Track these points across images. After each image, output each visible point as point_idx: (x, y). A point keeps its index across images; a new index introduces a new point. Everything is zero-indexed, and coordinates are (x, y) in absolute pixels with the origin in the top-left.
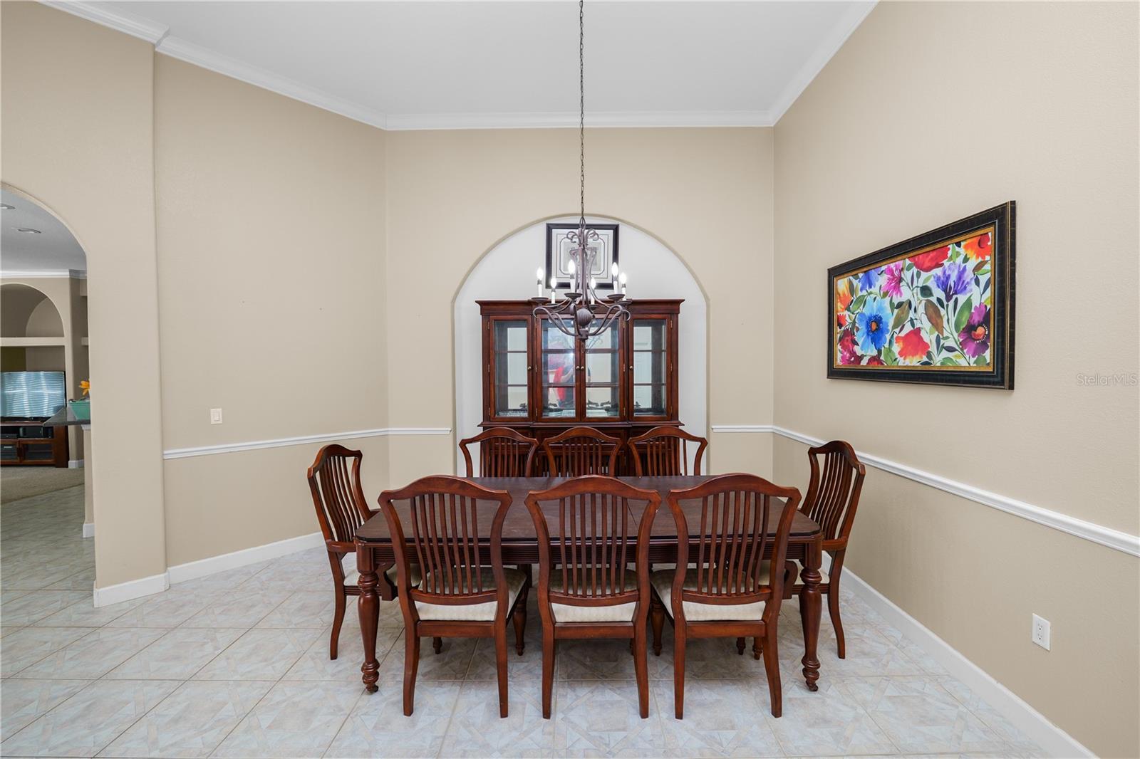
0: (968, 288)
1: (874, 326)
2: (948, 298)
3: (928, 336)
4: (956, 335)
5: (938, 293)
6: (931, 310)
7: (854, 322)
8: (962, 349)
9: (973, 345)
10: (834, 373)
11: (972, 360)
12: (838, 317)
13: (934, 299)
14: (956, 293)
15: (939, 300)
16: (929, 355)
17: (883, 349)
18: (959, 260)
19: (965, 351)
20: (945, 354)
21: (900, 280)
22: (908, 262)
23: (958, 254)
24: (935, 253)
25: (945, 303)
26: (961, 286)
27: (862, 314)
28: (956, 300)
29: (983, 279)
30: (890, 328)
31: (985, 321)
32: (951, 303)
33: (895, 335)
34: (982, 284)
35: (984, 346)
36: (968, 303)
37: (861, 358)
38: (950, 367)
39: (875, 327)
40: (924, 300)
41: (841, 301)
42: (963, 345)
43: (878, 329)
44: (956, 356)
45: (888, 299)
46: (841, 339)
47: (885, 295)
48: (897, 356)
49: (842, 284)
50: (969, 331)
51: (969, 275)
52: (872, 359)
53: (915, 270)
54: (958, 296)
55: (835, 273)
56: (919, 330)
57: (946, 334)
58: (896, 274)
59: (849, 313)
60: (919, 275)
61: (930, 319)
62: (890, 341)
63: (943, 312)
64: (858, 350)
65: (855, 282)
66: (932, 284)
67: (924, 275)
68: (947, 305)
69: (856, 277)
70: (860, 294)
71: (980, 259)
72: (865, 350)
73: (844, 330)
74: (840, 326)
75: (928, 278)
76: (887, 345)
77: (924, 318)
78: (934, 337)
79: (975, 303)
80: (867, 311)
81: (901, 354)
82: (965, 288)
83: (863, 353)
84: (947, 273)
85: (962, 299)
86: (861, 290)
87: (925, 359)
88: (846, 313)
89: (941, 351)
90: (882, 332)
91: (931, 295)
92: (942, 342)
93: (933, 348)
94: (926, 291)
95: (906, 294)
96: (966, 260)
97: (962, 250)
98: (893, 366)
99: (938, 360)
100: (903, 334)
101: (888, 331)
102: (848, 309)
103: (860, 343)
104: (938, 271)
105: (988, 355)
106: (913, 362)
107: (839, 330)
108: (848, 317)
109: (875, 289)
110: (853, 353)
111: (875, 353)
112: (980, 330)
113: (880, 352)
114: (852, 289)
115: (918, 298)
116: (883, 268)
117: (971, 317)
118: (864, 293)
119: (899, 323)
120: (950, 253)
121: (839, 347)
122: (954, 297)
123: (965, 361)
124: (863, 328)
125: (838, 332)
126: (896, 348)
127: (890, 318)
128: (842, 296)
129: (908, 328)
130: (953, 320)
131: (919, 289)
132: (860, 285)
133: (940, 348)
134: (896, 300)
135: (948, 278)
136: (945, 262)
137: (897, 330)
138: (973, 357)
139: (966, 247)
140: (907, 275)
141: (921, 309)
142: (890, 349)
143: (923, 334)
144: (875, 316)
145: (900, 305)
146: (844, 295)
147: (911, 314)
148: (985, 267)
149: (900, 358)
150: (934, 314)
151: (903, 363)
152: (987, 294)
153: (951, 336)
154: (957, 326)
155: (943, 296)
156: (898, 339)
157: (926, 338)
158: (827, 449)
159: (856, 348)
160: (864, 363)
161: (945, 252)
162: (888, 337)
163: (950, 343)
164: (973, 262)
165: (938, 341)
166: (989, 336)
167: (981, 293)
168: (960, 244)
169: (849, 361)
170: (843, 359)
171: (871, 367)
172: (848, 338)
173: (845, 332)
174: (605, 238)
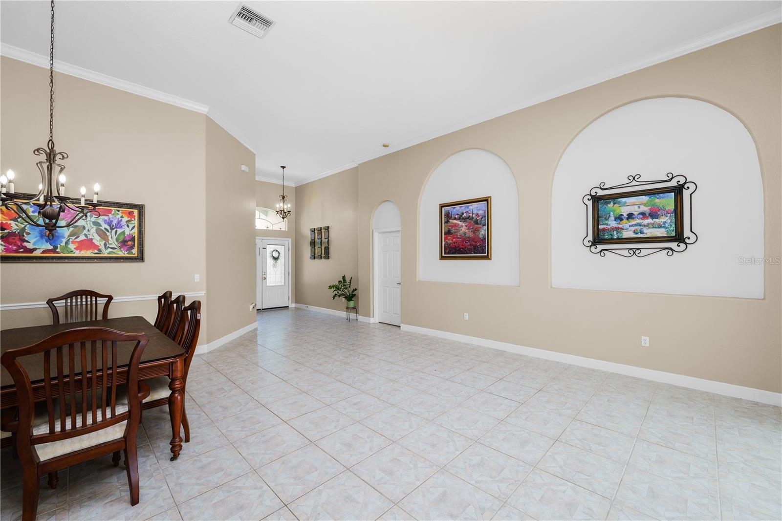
0: (123, 227)
2: (112, 229)
3: (97, 240)
4: (117, 244)
5: (104, 226)
6: (100, 232)
7: (23, 229)
8: (120, 249)
9: (126, 248)
11: (126, 253)
13: (102, 228)
14: (116, 228)
15: (105, 228)
16: (99, 250)
17: (59, 246)
18: (119, 216)
19: (122, 249)
20: (110, 250)
23: (118, 214)
24: (103, 210)
25: (110, 231)
26: (119, 225)
27: (34, 226)
28: (116, 231)
29: (131, 226)
30: (66, 236)
31: (132, 239)
32: (114, 231)
33: (71, 240)
34: (131, 228)
35: (132, 247)
36: (123, 233)
37: (34, 250)
38: (113, 255)
40: (95, 228)
41: (3, 214)
42: (120, 247)
44: (117, 251)
46: (3, 237)
48: (73, 249)
50: (123, 242)
51: (124, 223)
52: (47, 251)
54: (118, 229)
56: (92, 239)
57: (110, 242)
59: (17, 223)
60: (91, 216)
61: (99, 236)
62: (67, 243)
63: (108, 234)
64: (29, 246)
65: (25, 206)
66: (100, 222)
68: (111, 232)
69: (28, 204)
70: (31, 214)
71: (129, 219)
72: (37, 245)
73: (8, 232)
74: (3, 229)
75: (99, 219)
76: (63, 244)
77: (96, 235)
78: (102, 243)
79: (127, 233)
81: (76, 249)
82: (122, 227)
83: (36, 247)
84: (111, 219)
85: (120, 231)
86: (33, 212)
87: (96, 251)
88: (12, 222)
89: (107, 249)
90: (58, 238)
91: (101, 226)
92: (108, 245)
93: (102, 247)
94: (96, 224)
95: (80, 222)
96: (122, 217)
97: (120, 213)
98: (69, 255)
99: (105, 253)
100: (78, 240)
101: (64, 237)
102: (15, 220)
103: (32, 241)
104: (106, 218)
105: (135, 251)
106: (87, 253)
108: (14, 225)
110: (22, 247)
111: (51, 247)
112: (129, 243)
113: (55, 248)
115: (91, 226)
117: (125, 237)
118: (37, 214)
119: (74, 235)
120: (113, 213)
122: (115, 229)
123: (121, 253)
124: (34, 233)
126: (72, 247)
127: (65, 232)
128: (5, 211)
129: (82, 238)
130: (115, 238)
131: (91, 222)
132: (31, 209)
133: (106, 247)
135: (112, 221)
136: (110, 215)
137: (73, 238)
138: (126, 251)
139: (122, 213)
141: (93, 230)
142: (66, 247)
143: (94, 241)
145: (75, 226)
146: (9, 211)
147: (85, 232)
148: (132, 222)
149: (75, 251)
150: (103, 234)
151: (77, 254)
152: (133, 231)
153: (113, 242)
154: (117, 240)
155: (108, 228)
156: (73, 242)
157: (97, 243)
158: (65, 297)
159: (25, 244)
160: (37, 253)
161: (110, 211)
162: (64, 240)
163: (114, 246)
164: (126, 219)
165: (105, 245)
166: (134, 245)
167: (130, 230)
168: (118, 211)
169: (15, 252)
170: (7, 250)
171: (46, 255)
172: (15, 238)
173: (12, 234)
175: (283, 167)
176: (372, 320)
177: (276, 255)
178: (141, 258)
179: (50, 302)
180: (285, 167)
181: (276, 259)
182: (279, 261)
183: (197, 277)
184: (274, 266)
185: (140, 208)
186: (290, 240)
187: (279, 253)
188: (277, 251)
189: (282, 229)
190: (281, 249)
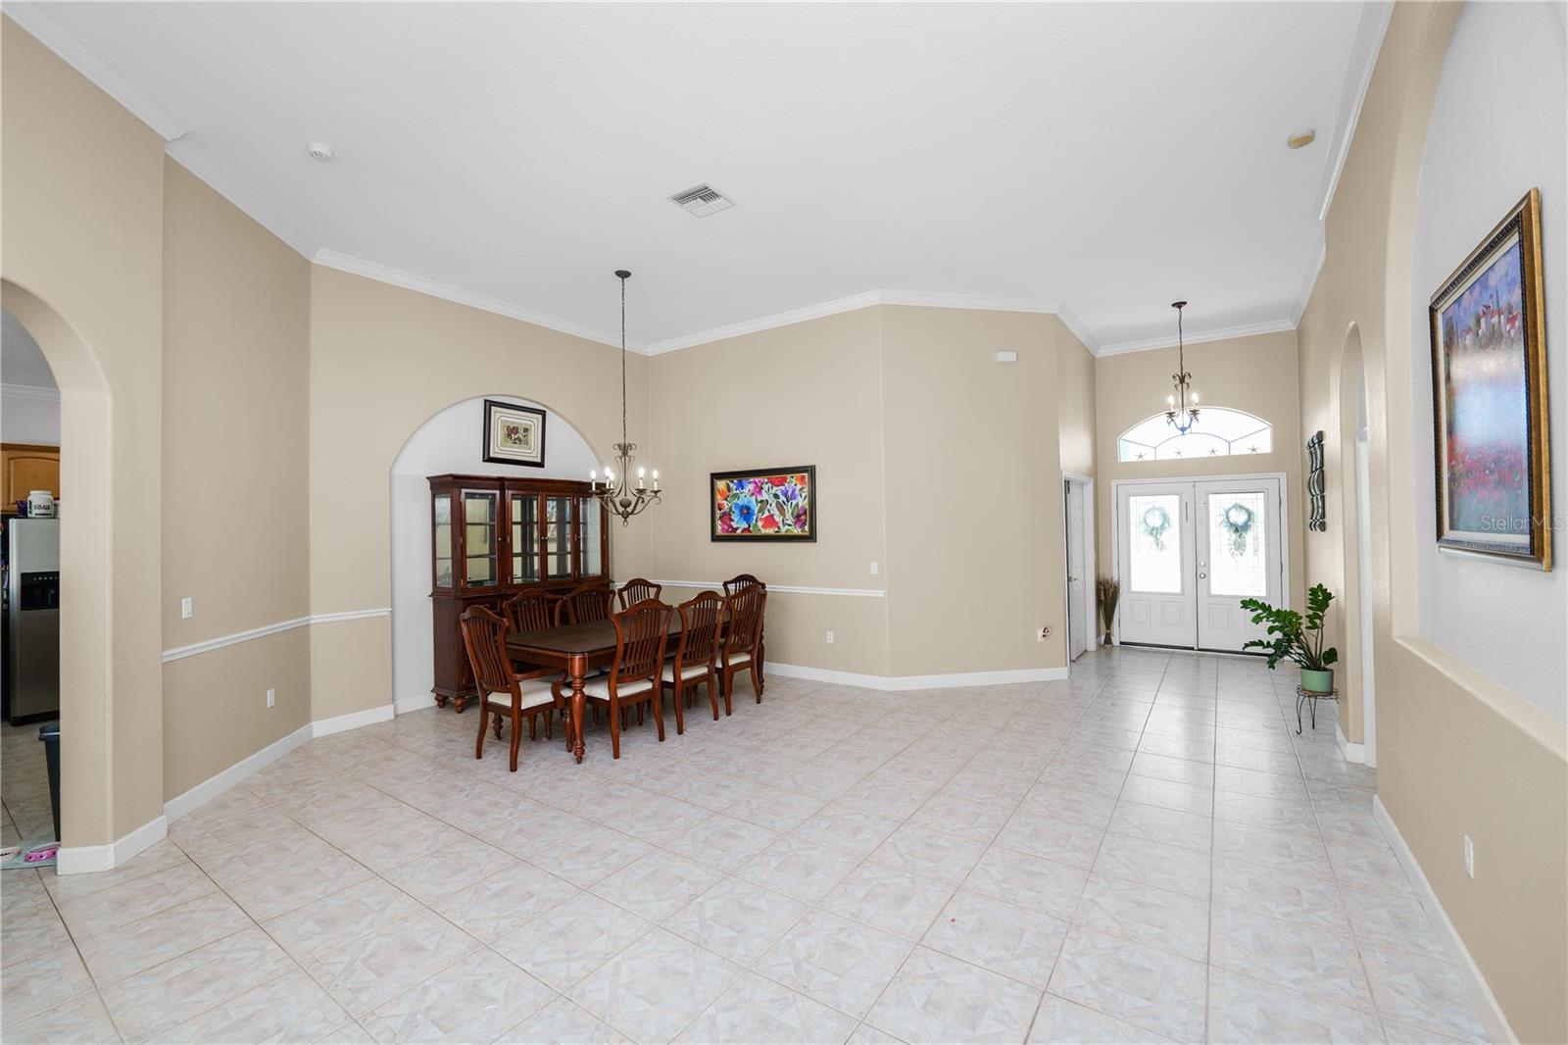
0: (797, 498)
1: (745, 511)
2: (788, 501)
3: (778, 518)
4: (792, 519)
5: (782, 498)
6: (779, 505)
7: (731, 508)
8: (794, 525)
9: (800, 523)
10: (715, 538)
11: (800, 530)
12: (719, 504)
13: (781, 501)
14: (791, 499)
15: (783, 501)
16: (779, 528)
17: (751, 524)
18: (793, 485)
19: (796, 526)
20: (787, 527)
21: (762, 488)
22: (766, 480)
24: (780, 479)
25: (786, 503)
26: (793, 497)
27: (737, 505)
29: (803, 495)
30: (756, 513)
31: (805, 513)
32: (790, 503)
33: (759, 517)
34: (803, 497)
35: (804, 524)
36: (797, 504)
37: (737, 529)
38: (789, 534)
39: (746, 513)
40: (775, 501)
41: (720, 495)
42: (795, 523)
43: (748, 513)
44: (792, 528)
45: (754, 498)
46: (721, 517)
47: (752, 495)
48: (760, 528)
49: (721, 485)
50: (798, 516)
51: (797, 492)
52: (744, 530)
53: (770, 485)
54: (792, 501)
55: (715, 476)
56: (773, 515)
57: (787, 518)
58: (759, 485)
59: (727, 502)
60: (772, 488)
61: (779, 510)
62: (756, 521)
63: (785, 507)
64: (734, 525)
65: (731, 485)
66: (779, 493)
67: (775, 488)
68: (788, 505)
69: (732, 482)
70: (735, 492)
71: (801, 486)
72: (739, 524)
74: (720, 510)
75: (777, 490)
76: (754, 522)
77: (776, 509)
78: (781, 519)
79: (800, 505)
80: (740, 502)
81: (763, 527)
82: (795, 497)
83: (738, 526)
84: (787, 489)
85: (794, 502)
86: (736, 490)
87: (777, 529)
88: (725, 502)
90: (751, 514)
91: (779, 498)
92: (785, 522)
93: (781, 524)
94: (776, 496)
95: (765, 496)
96: (795, 485)
97: (794, 480)
98: (759, 534)
99: (783, 530)
100: (764, 516)
101: (754, 514)
102: (726, 499)
103: (736, 521)
104: (782, 488)
105: (807, 528)
106: (770, 531)
108: (726, 505)
109: (746, 491)
110: (731, 526)
111: (746, 526)
112: (802, 517)
113: (749, 526)
114: (729, 489)
115: (772, 499)
116: (751, 480)
117: (799, 510)
118: (738, 492)
119: (761, 510)
120: (788, 480)
121: (720, 522)
122: (790, 501)
123: (796, 531)
124: (737, 512)
125: (718, 513)
126: (760, 524)
127: (755, 508)
128: (721, 491)
129: (766, 514)
130: (790, 511)
131: (772, 494)
132: (735, 487)
133: (784, 524)
134: (759, 498)
135: (788, 491)
136: (785, 484)
137: (760, 514)
138: (800, 528)
139: (796, 479)
140: (766, 487)
141: (774, 505)
142: (756, 524)
143: (775, 517)
144: (746, 506)
145: (762, 501)
146: (723, 491)
147: (768, 506)
148: (805, 490)
149: (762, 529)
150: (780, 508)
151: (764, 532)
152: (805, 501)
153: (790, 520)
154: (792, 515)
155: (785, 500)
156: (761, 519)
157: (777, 520)
159: (732, 523)
160: (739, 532)
161: (785, 480)
162: (755, 517)
163: (789, 522)
164: (799, 487)
165: (783, 520)
166: (806, 520)
167: (803, 502)
168: (793, 477)
169: (728, 531)
170: (723, 529)
171: (744, 534)
172: (727, 517)
173: (724, 513)
174: (535, 421)
175: (1179, 305)
177: (1239, 518)
178: (811, 537)
179: (725, 585)
180: (1185, 303)
181: (1239, 529)
183: (874, 568)
184: (1240, 547)
185: (811, 470)
187: (1250, 513)
188: (1241, 507)
189: (1259, 452)
190: (1256, 503)
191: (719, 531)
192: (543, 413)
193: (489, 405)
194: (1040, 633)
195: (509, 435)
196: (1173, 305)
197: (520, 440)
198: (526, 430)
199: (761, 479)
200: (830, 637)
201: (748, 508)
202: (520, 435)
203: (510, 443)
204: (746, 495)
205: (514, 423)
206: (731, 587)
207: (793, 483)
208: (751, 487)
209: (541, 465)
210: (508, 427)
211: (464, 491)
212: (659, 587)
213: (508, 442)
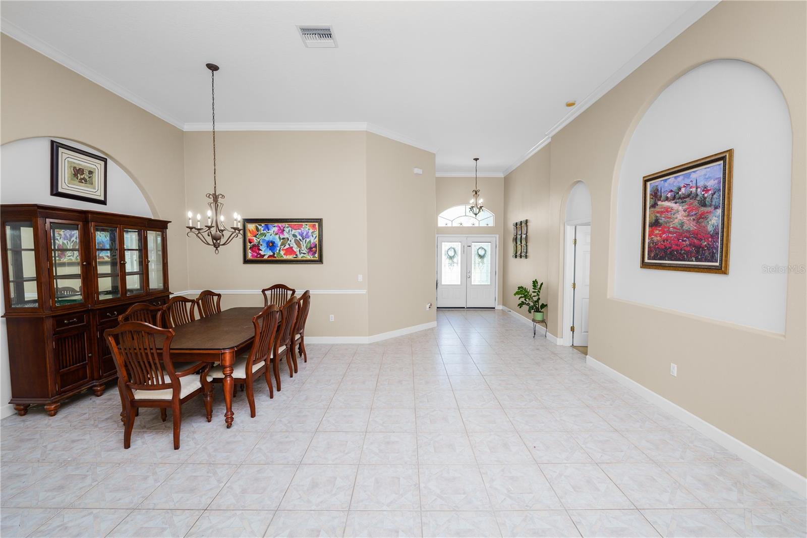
1: (271, 244)
2: (303, 239)
3: (296, 249)
4: (306, 250)
5: (299, 237)
7: (259, 242)
9: (312, 253)
10: (246, 261)
11: (312, 257)
12: (249, 239)
13: (298, 239)
14: (306, 238)
15: (300, 239)
16: (296, 255)
17: (275, 252)
18: (307, 229)
19: (309, 254)
20: (302, 255)
21: (284, 230)
22: (287, 225)
24: (297, 225)
26: (307, 236)
27: (264, 240)
28: (306, 240)
29: (314, 236)
30: (279, 245)
31: (315, 246)
32: (304, 240)
33: (281, 248)
34: (314, 237)
35: (315, 253)
36: (310, 241)
37: (264, 255)
38: (304, 259)
39: (271, 245)
40: (294, 238)
41: (250, 233)
42: (308, 252)
43: (273, 245)
44: (306, 255)
45: (277, 236)
46: (250, 248)
47: (276, 234)
49: (251, 227)
50: (310, 249)
51: (310, 234)
52: (270, 256)
53: (290, 228)
55: (247, 221)
56: (292, 247)
57: (302, 249)
58: (282, 228)
59: (256, 238)
60: (292, 231)
61: (296, 244)
63: (301, 243)
64: (262, 253)
65: (259, 227)
66: (297, 234)
67: (294, 231)
69: (260, 225)
70: (262, 232)
71: (313, 230)
72: (266, 252)
73: (253, 245)
74: (250, 243)
75: (296, 232)
76: (278, 251)
77: (294, 244)
78: (298, 250)
79: (312, 241)
80: (267, 238)
81: (284, 254)
82: (309, 237)
85: (308, 240)
86: (263, 231)
87: (295, 256)
88: (254, 238)
90: (275, 246)
91: (297, 237)
93: (298, 253)
94: (294, 236)
95: (286, 235)
96: (309, 229)
97: (307, 226)
98: (281, 259)
99: (300, 257)
100: (285, 248)
101: (278, 247)
102: (255, 236)
103: (263, 250)
104: (300, 231)
105: (317, 255)
106: (290, 257)
107: (249, 244)
108: (255, 241)
109: (271, 231)
110: (260, 254)
111: (272, 254)
112: (314, 249)
113: (274, 254)
114: (257, 229)
115: (291, 238)
116: (275, 225)
117: (311, 245)
118: (265, 232)
119: (283, 244)
120: (303, 226)
121: (250, 251)
123: (309, 257)
124: (264, 244)
125: (249, 245)
126: (282, 253)
127: (279, 243)
128: (251, 230)
129: (287, 246)
130: (305, 245)
131: (292, 235)
132: (262, 229)
133: (300, 253)
134: (282, 237)
135: (303, 233)
136: (302, 229)
137: (283, 247)
138: (312, 255)
139: (309, 226)
140: (287, 230)
141: (293, 241)
142: (279, 253)
143: (294, 249)
144: (271, 241)
145: (283, 239)
146: (253, 231)
147: (289, 242)
148: (315, 233)
149: (284, 256)
150: (298, 243)
151: (285, 257)
152: (316, 240)
153: (304, 250)
154: (306, 248)
155: (301, 238)
156: (283, 250)
157: (295, 250)
158: (271, 289)
159: (260, 252)
160: (266, 257)
161: (302, 225)
162: (278, 249)
163: (304, 252)
164: (311, 231)
165: (300, 251)
166: (316, 251)
167: (314, 240)
168: (307, 225)
169: (256, 257)
170: (252, 256)
171: (270, 259)
172: (256, 248)
173: (254, 246)
174: (99, 166)
175: (476, 159)
176: (560, 342)
177: (481, 252)
178: (320, 261)
179: (263, 291)
180: (478, 159)
181: (482, 257)
182: (485, 259)
183: (360, 278)
184: (482, 264)
185: (320, 221)
186: (497, 236)
187: (485, 251)
188: (483, 248)
189: (489, 225)
190: (487, 246)
191: (250, 255)
192: (105, 161)
193: (55, 147)
194: (428, 306)
195: (75, 175)
196: (474, 159)
197: (86, 181)
198: (91, 172)
199: (283, 224)
200: (332, 318)
201: (273, 243)
202: (86, 176)
203: (76, 182)
204: (272, 234)
205: (79, 164)
206: (268, 293)
207: (306, 228)
208: (276, 229)
209: (104, 203)
210: (74, 168)
211: (48, 220)
212: (219, 295)
213: (74, 180)
